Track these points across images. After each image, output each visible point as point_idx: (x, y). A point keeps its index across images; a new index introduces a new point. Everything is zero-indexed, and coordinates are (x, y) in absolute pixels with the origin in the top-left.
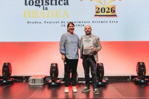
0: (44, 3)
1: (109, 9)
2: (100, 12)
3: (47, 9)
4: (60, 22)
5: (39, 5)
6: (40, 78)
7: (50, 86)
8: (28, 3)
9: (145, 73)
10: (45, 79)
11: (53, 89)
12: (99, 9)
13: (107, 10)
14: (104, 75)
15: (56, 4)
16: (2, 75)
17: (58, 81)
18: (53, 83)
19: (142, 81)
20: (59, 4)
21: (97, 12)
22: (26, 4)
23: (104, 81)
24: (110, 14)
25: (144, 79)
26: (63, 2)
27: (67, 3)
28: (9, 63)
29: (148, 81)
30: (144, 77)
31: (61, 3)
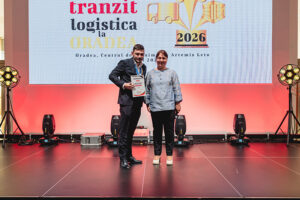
0: (101, 26)
1: (196, 35)
2: (183, 40)
3: (104, 35)
4: (124, 55)
5: (93, 30)
6: (97, 136)
7: (110, 146)
8: (76, 26)
9: (245, 130)
10: (103, 137)
12: (181, 35)
13: (193, 37)
14: (187, 133)
15: (118, 28)
16: (42, 133)
18: (115, 143)
19: (241, 141)
20: (123, 28)
21: (179, 40)
22: (73, 28)
23: (186, 140)
24: (199, 42)
25: (242, 138)
26: (129, 25)
27: (134, 26)
28: (52, 116)
29: (248, 141)
30: (242, 135)
31: (126, 26)
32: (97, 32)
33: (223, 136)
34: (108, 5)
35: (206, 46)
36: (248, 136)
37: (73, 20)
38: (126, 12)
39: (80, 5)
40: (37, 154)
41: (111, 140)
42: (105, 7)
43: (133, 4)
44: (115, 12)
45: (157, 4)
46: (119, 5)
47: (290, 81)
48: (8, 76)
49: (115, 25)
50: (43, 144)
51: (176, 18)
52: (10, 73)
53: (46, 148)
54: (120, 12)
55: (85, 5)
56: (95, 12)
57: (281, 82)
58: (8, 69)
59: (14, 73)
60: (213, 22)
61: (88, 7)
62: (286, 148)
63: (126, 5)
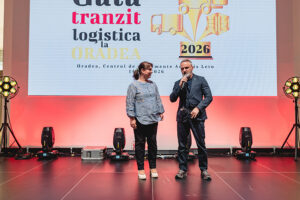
0: (103, 37)
1: (200, 47)
2: (188, 52)
3: (107, 46)
4: (127, 66)
5: (96, 41)
6: (99, 149)
7: (113, 160)
8: (78, 36)
9: (251, 144)
10: (104, 151)
11: (118, 164)
12: (185, 47)
13: (197, 48)
15: (121, 39)
17: (125, 154)
18: (118, 157)
19: (247, 155)
20: (126, 38)
21: (183, 52)
22: (75, 38)
23: (191, 154)
24: (203, 54)
25: (249, 152)
26: (132, 36)
27: (137, 37)
28: (51, 128)
29: (254, 155)
30: (249, 149)
31: (129, 37)
32: (99, 42)
33: (228, 150)
34: (111, 16)
35: (210, 57)
36: (255, 149)
37: (75, 31)
38: (129, 22)
39: (83, 16)
40: (34, 168)
41: (113, 154)
42: (108, 18)
43: (136, 15)
44: (118, 22)
45: (161, 15)
46: (122, 16)
47: (296, 94)
48: (6, 87)
49: (118, 36)
50: (41, 158)
51: (180, 29)
52: (9, 83)
53: (45, 163)
54: (123, 22)
56: (98, 22)
57: (287, 95)
58: (7, 80)
59: (13, 84)
60: (217, 34)
61: (90, 18)
62: (294, 163)
63: (129, 16)
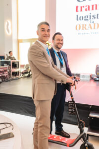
0: (92, 17)
3: (93, 22)
8: (79, 19)
34: (96, 5)
37: (77, 16)
42: (94, 7)
55: (84, 7)
56: (89, 10)
